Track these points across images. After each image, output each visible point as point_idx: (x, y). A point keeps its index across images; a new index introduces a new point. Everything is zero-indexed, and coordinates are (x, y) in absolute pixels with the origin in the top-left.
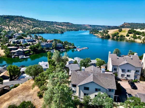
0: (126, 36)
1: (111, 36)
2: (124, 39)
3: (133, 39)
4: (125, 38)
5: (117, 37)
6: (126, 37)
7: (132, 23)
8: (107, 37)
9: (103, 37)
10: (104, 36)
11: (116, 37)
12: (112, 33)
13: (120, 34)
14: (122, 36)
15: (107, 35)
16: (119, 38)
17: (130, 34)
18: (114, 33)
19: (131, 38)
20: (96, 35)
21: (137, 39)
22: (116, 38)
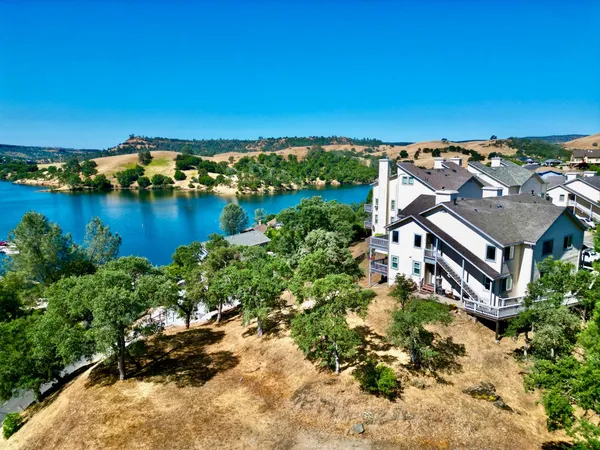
0: (173, 179)
1: (115, 182)
2: (172, 188)
3: (204, 188)
4: (174, 185)
5: (140, 184)
6: (177, 183)
7: (158, 139)
8: (96, 186)
9: (80, 189)
10: (82, 185)
11: (136, 184)
12: (117, 170)
13: (151, 171)
14: (159, 179)
15: (93, 177)
16: (151, 186)
17: (184, 170)
18: (124, 169)
19: (196, 185)
20: (28, 181)
21: (217, 185)
22: (137, 188)
